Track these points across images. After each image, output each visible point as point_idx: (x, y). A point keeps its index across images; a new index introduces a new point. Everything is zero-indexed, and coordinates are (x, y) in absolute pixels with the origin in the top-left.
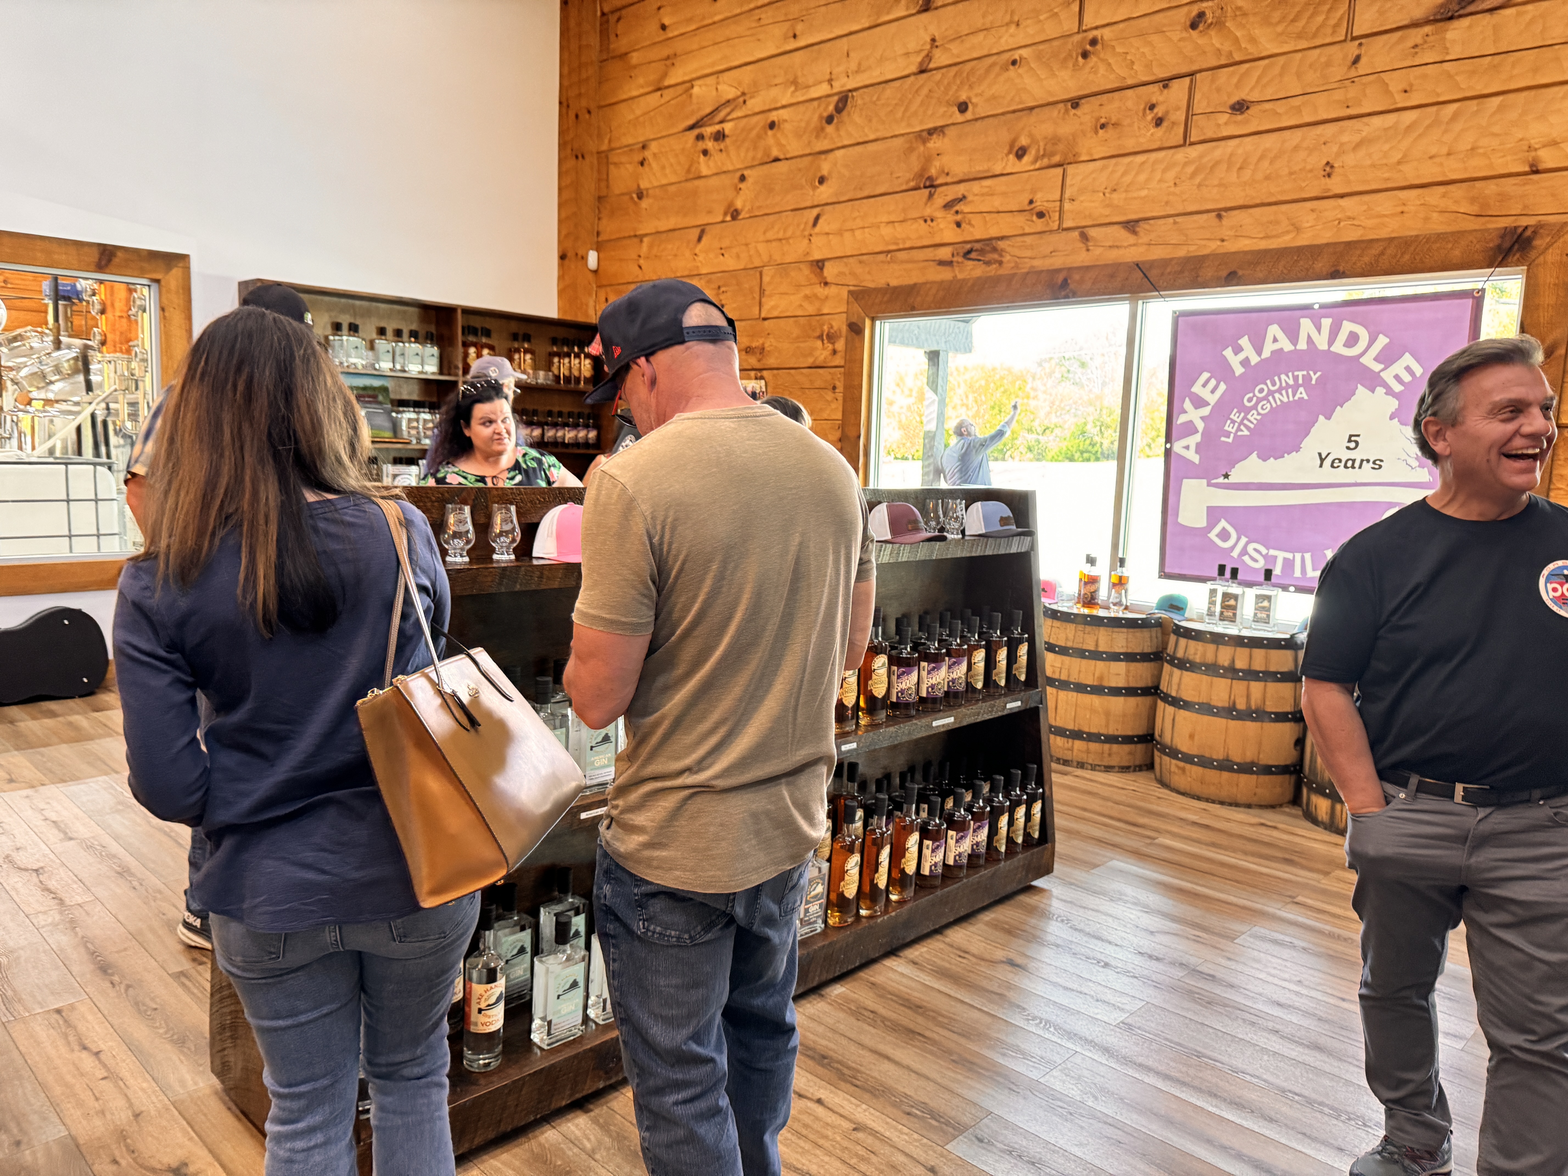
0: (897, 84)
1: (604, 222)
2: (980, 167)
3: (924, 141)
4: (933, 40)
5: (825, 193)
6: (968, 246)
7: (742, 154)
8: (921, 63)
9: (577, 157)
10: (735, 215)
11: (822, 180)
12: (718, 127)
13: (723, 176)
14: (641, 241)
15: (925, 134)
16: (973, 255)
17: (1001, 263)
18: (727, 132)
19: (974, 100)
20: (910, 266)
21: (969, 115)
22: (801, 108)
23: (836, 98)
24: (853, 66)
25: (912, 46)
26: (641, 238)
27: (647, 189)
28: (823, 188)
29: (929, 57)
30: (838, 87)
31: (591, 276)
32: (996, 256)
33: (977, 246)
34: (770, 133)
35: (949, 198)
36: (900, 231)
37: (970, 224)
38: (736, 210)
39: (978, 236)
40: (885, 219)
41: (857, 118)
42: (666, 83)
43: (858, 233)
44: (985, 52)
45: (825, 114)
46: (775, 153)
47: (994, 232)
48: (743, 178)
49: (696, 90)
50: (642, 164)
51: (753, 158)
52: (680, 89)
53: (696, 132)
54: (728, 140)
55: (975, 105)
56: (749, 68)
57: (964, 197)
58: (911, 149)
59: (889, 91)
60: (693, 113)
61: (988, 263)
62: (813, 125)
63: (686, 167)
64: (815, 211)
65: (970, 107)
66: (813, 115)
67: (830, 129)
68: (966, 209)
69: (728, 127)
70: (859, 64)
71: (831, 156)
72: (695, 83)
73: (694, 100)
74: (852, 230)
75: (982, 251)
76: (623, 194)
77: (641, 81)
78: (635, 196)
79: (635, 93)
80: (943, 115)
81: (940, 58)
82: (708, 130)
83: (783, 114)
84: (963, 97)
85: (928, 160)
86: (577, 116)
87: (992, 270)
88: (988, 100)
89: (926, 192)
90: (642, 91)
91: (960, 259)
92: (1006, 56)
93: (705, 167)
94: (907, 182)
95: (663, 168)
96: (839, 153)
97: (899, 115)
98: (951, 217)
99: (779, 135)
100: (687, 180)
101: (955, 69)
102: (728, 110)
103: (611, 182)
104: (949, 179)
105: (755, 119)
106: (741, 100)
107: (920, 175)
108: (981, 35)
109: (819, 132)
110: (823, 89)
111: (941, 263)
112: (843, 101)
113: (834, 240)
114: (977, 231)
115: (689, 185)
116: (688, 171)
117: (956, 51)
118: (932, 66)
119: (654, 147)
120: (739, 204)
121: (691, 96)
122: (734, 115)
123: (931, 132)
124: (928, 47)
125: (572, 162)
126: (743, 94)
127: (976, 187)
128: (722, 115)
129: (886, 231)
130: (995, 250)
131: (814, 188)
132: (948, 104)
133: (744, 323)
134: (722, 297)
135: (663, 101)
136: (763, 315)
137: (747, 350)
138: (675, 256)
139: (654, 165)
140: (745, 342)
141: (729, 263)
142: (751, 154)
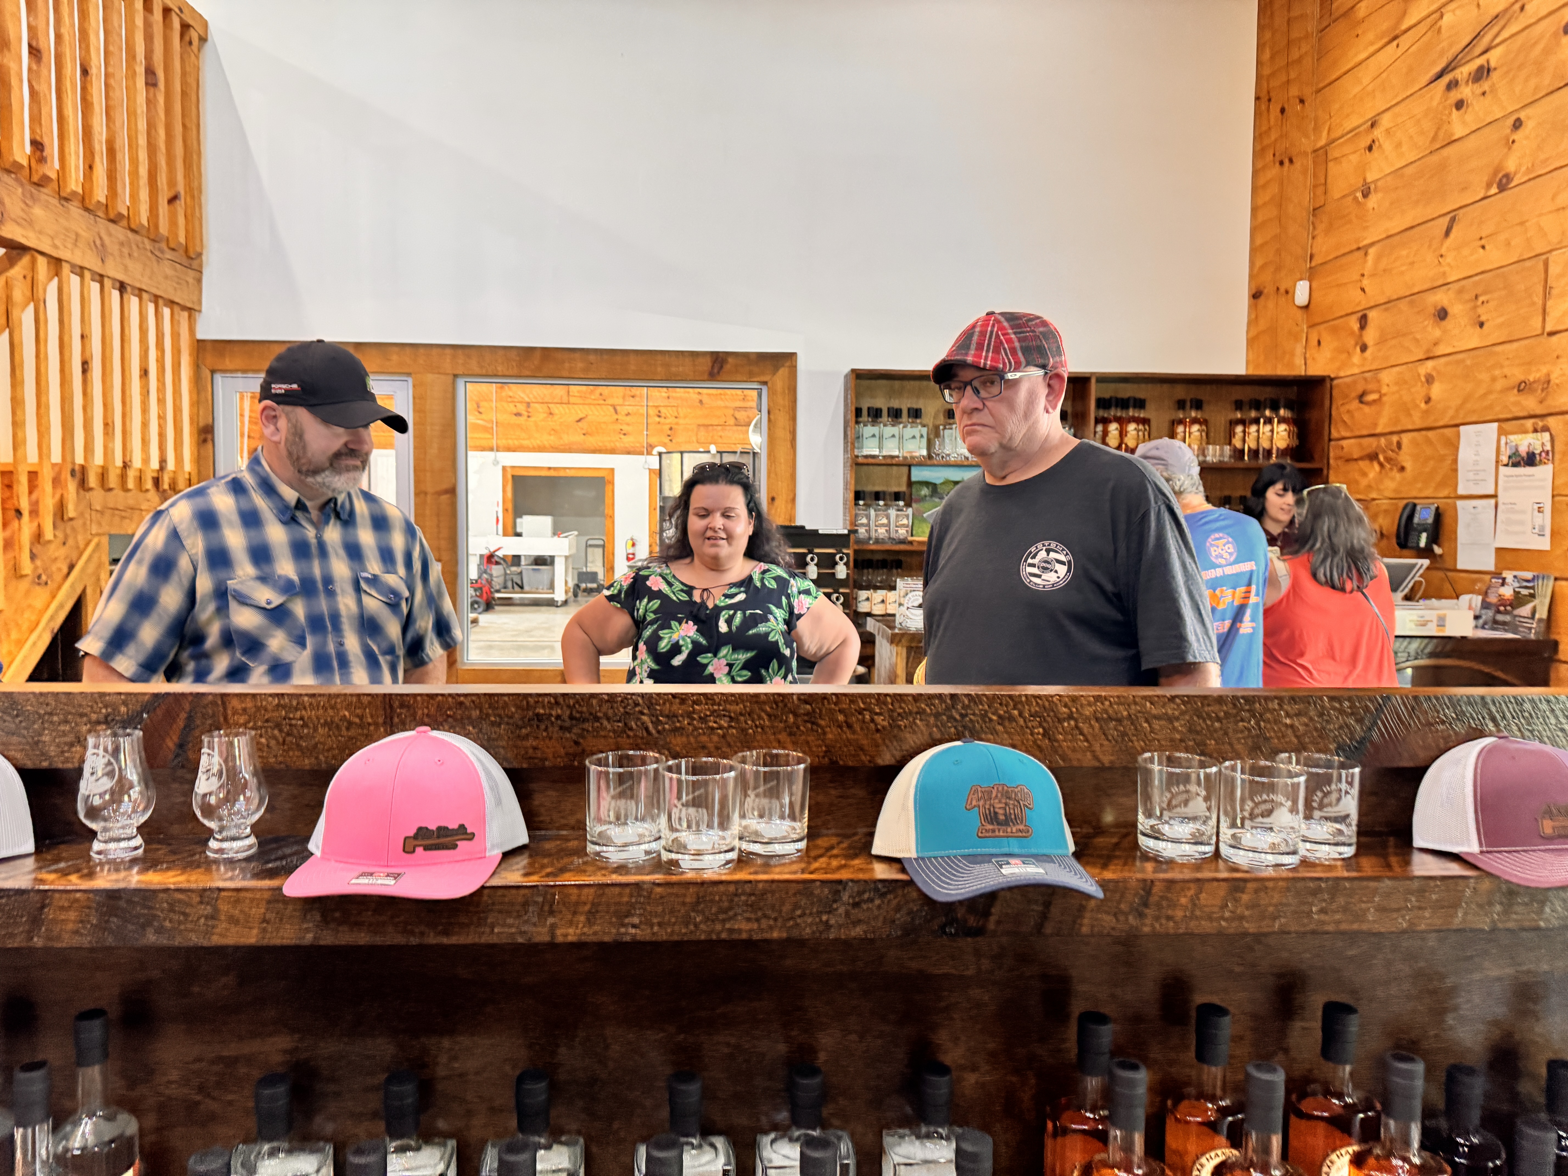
1: (1319, 240)
7: (1518, 88)
9: (1281, 163)
10: (1504, 183)
12: (1480, 61)
13: (1487, 131)
14: (1366, 254)
18: (1493, 64)
26: (1364, 250)
27: (1375, 182)
31: (1299, 315)
34: (1564, 40)
38: (1507, 176)
42: (1405, 25)
48: (1518, 124)
49: (1446, 19)
50: (1370, 148)
51: (1537, 88)
52: (1423, 27)
53: (1446, 79)
54: (1494, 76)
60: (1440, 54)
63: (1432, 133)
69: (1495, 55)
73: (1443, 33)
76: (1344, 197)
77: (1371, 36)
78: (1359, 195)
79: (1361, 57)
82: (1464, 72)
86: (1283, 111)
90: (1372, 49)
93: (1459, 125)
95: (1399, 145)
100: (1432, 153)
102: (1495, 29)
103: (1329, 186)
105: (1540, 28)
106: (1517, 7)
115: (1436, 158)
116: (1435, 137)
119: (1386, 121)
120: (1511, 166)
121: (1439, 31)
122: (1505, 34)
125: (1274, 171)
128: (1485, 41)
133: (1515, 345)
134: (1480, 311)
135: (1400, 51)
136: (1548, 328)
137: (1522, 387)
138: (1412, 263)
139: (1387, 146)
140: (1518, 374)
141: (1494, 257)
142: (1533, 83)
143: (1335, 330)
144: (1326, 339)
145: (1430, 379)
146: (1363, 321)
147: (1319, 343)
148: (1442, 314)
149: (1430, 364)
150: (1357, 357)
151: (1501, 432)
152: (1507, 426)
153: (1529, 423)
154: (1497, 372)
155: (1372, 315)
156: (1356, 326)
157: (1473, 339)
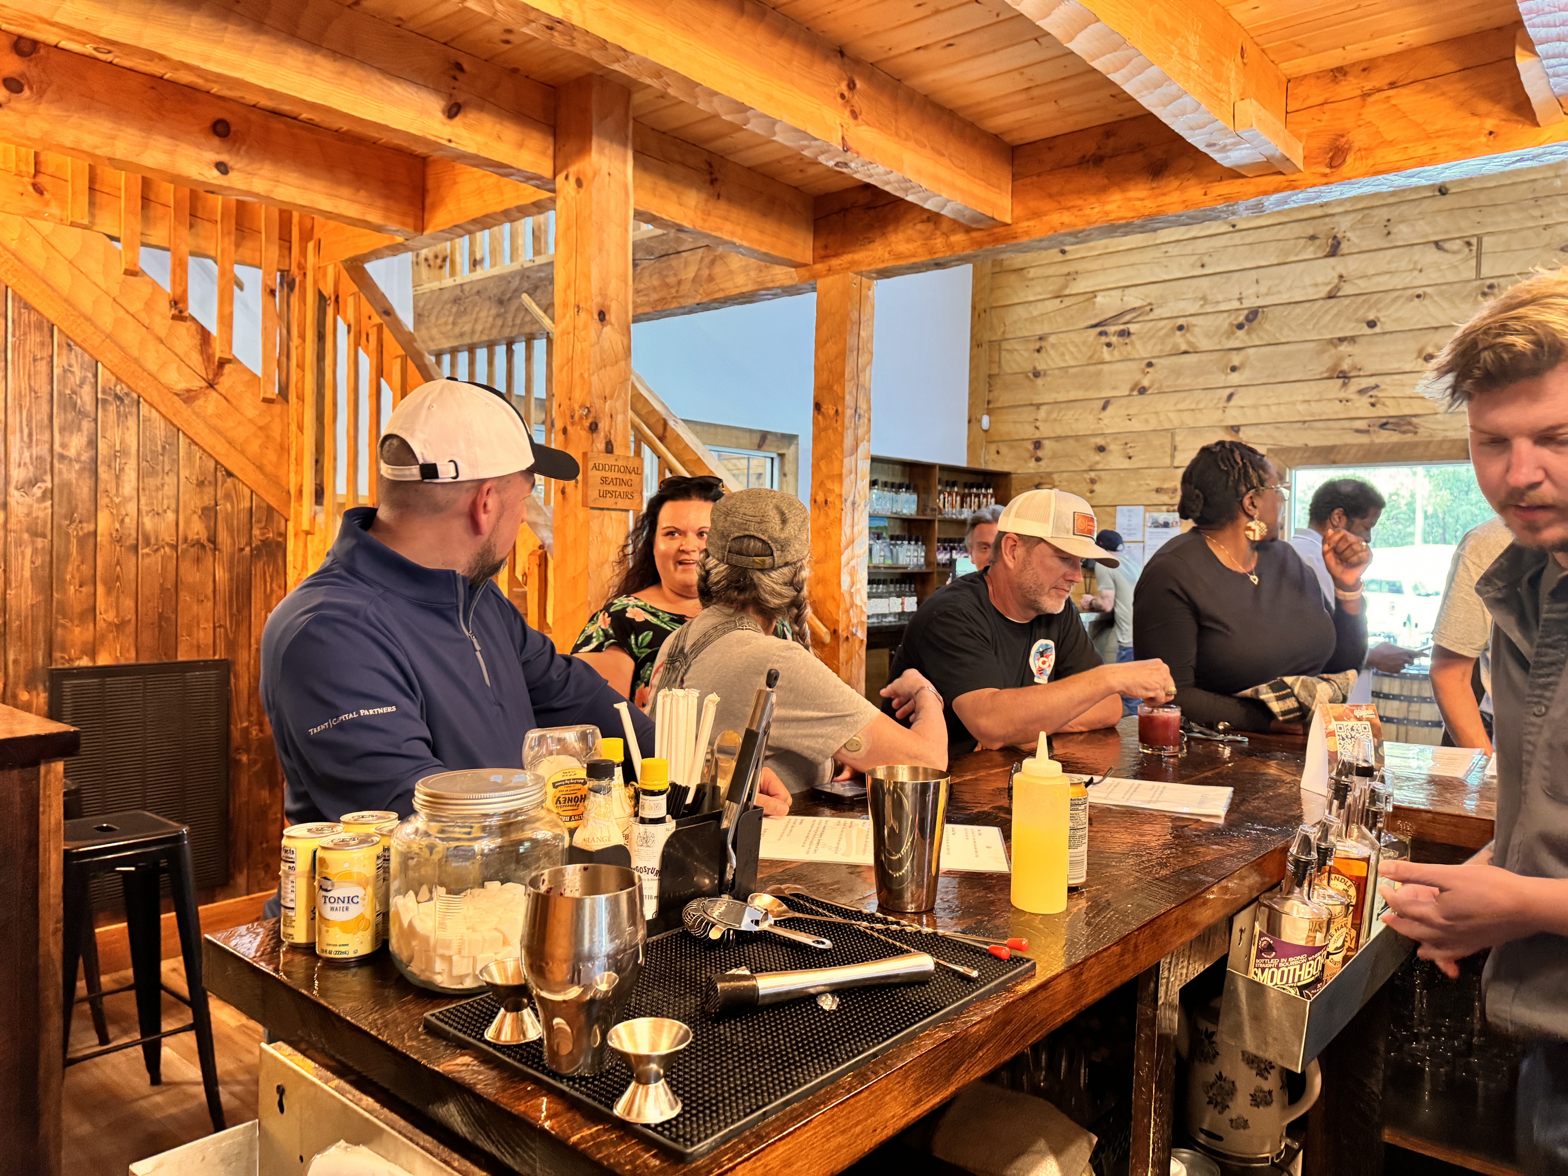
0: (1307, 305)
1: (996, 393)
2: (1393, 366)
3: (1335, 346)
4: (1341, 277)
5: (1235, 378)
6: (1384, 420)
7: (1149, 348)
8: (1330, 292)
10: (1142, 391)
11: (1234, 369)
12: (1122, 327)
13: (1129, 363)
14: (1038, 409)
15: (1335, 341)
16: (1388, 426)
17: (1416, 433)
18: (1132, 330)
19: (1382, 319)
20: (1327, 432)
21: (1377, 329)
22: (1211, 317)
23: (1246, 312)
24: (1263, 289)
25: (1320, 280)
26: (1038, 406)
27: (1045, 371)
28: (1235, 375)
29: (1337, 288)
30: (1247, 304)
31: (983, 435)
32: (1411, 428)
33: (1391, 420)
34: (1178, 333)
35: (1363, 386)
36: (1316, 407)
37: (1384, 404)
38: (1143, 388)
39: (1392, 413)
40: (1301, 398)
41: (1267, 326)
42: (1067, 292)
43: (1273, 408)
44: (1391, 287)
45: (1235, 323)
46: (1184, 347)
47: (1407, 411)
48: (1150, 365)
49: (1099, 299)
50: (1038, 351)
51: (1161, 351)
52: (1082, 298)
53: (1099, 329)
54: (1133, 337)
55: (1383, 323)
56: (1155, 286)
57: (1377, 386)
58: (1324, 351)
59: (1298, 309)
60: (1096, 315)
61: (1404, 432)
62: (1223, 330)
63: (1090, 354)
64: (1228, 391)
65: (1379, 324)
66: (1224, 322)
67: (1240, 333)
68: (1380, 395)
69: (1133, 328)
70: (1269, 289)
71: (1243, 353)
72: (1100, 294)
73: (1097, 306)
74: (1268, 405)
75: (1397, 424)
76: (1016, 373)
77: (1038, 290)
78: (1031, 375)
79: (1031, 299)
80: (1353, 329)
81: (1347, 289)
82: (1112, 329)
83: (1191, 320)
84: (1371, 316)
85: (1341, 359)
87: (1409, 437)
88: (1394, 321)
89: (1341, 381)
90: (1038, 297)
91: (1377, 429)
92: (1410, 292)
93: (1108, 355)
94: (1321, 373)
95: (1063, 354)
96: (1251, 351)
97: (1310, 327)
98: (1365, 400)
99: (1188, 335)
100: (1088, 365)
101: (1365, 297)
102: (1134, 315)
103: (1002, 364)
104: (1362, 373)
105: (1162, 323)
106: (1148, 308)
107: (1333, 369)
108: (1388, 276)
109: (1230, 334)
110: (1236, 305)
111: (1358, 431)
112: (1253, 315)
113: (1249, 412)
114: (1391, 410)
115: (1092, 369)
116: (1091, 357)
117: (1364, 285)
118: (1339, 294)
119: (1052, 339)
120: (1146, 383)
121: (1094, 303)
122: (1140, 319)
123: (1341, 340)
124: (1336, 281)
126: (1150, 304)
127: (1388, 379)
128: (1127, 318)
129: (1301, 407)
130: (1410, 423)
131: (1227, 374)
132: (1357, 321)
133: (1154, 471)
134: (1129, 451)
135: (1063, 306)
136: (1176, 464)
137: (1158, 491)
138: (1077, 420)
139: (1052, 353)
140: (1156, 484)
141: (1136, 425)
142: (1159, 347)
143: (1012, 448)
144: (1004, 450)
145: (1093, 481)
146: (1038, 445)
147: (998, 452)
148: (1101, 449)
149: (1093, 474)
150: (1032, 464)
151: (1146, 511)
152: (1150, 508)
153: (1164, 508)
154: (1142, 482)
155: (1046, 443)
156: (1031, 447)
157: (1126, 464)
